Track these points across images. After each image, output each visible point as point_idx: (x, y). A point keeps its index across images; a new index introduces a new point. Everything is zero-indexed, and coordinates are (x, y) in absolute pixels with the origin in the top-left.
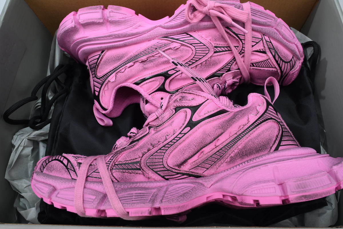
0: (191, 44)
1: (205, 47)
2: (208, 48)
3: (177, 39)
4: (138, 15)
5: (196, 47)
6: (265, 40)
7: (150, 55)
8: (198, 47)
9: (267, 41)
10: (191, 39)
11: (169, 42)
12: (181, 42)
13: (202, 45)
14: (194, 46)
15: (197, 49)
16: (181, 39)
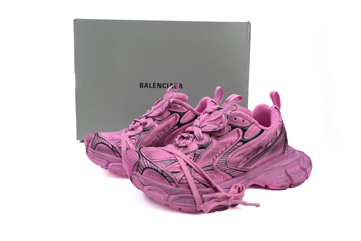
0: (231, 169)
1: (221, 168)
2: (218, 168)
3: (240, 171)
4: (265, 185)
5: (227, 167)
6: (175, 183)
7: (256, 155)
8: (225, 167)
9: (173, 182)
10: (232, 172)
11: (245, 168)
12: (237, 169)
13: (223, 170)
14: (228, 167)
15: (226, 165)
16: (238, 171)
